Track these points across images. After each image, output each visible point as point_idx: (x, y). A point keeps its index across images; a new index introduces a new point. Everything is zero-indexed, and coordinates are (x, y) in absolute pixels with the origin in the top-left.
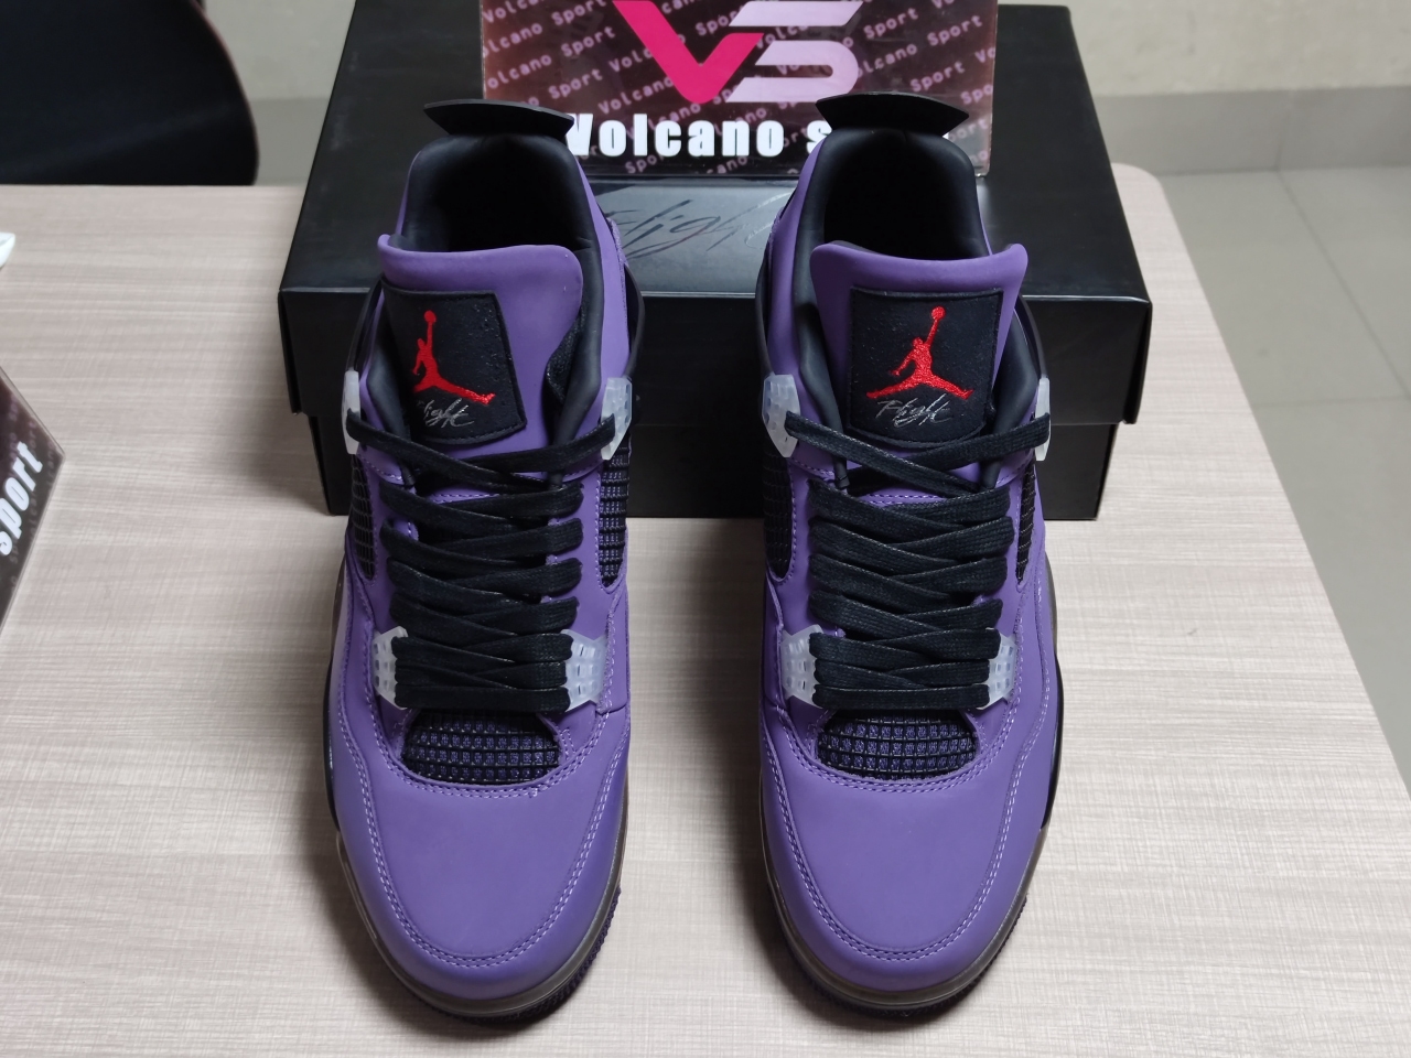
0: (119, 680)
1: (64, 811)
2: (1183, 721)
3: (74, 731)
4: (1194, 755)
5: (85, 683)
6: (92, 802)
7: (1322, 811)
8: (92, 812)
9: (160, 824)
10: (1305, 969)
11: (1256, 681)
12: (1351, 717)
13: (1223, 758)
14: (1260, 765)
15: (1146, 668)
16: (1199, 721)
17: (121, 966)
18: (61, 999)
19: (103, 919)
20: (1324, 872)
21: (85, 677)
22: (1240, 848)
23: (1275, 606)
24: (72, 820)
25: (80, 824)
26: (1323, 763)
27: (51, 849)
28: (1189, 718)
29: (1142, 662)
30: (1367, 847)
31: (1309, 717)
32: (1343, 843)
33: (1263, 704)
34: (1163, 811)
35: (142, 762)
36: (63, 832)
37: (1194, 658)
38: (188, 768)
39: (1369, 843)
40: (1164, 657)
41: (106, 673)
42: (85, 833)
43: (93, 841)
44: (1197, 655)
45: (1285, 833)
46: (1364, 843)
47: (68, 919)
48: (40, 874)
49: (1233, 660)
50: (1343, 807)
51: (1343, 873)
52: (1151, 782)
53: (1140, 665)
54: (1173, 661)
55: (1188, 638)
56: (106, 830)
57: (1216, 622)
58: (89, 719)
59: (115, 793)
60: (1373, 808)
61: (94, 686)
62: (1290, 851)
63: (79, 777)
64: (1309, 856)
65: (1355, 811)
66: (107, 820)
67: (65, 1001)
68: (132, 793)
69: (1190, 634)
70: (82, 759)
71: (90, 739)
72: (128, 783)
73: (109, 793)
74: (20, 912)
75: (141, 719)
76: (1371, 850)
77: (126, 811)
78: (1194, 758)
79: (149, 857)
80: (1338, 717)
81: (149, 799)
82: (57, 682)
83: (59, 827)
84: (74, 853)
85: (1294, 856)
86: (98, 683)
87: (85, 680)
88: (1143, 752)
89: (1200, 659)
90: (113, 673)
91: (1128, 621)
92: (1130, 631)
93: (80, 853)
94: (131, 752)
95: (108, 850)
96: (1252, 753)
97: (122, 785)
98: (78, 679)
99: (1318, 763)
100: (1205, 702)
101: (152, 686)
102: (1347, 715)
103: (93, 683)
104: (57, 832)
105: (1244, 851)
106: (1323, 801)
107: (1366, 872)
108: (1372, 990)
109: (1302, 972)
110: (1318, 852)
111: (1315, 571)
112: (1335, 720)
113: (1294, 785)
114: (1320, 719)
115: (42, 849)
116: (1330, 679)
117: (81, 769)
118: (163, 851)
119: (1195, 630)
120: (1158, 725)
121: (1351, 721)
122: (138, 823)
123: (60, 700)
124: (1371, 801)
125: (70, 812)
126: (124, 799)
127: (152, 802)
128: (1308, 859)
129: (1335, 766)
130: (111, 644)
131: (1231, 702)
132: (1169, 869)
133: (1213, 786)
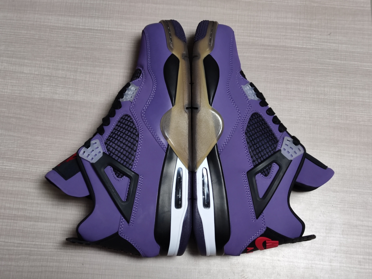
0: (20, 34)
1: (10, 81)
2: (321, 67)
3: (9, 52)
4: (321, 80)
5: (11, 34)
6: (17, 78)
7: (352, 101)
8: (17, 82)
9: (36, 87)
10: (336, 152)
11: (344, 53)
12: (368, 68)
13: (329, 81)
14: (339, 84)
15: (314, 47)
16: (325, 68)
17: (30, 133)
18: (16, 142)
19: (24, 118)
20: (348, 121)
21: (10, 32)
22: (327, 112)
23: (356, 25)
24: (12, 84)
25: (15, 86)
26: (356, 84)
27: (8, 94)
28: (322, 66)
29: (313, 45)
30: (361, 113)
31: (356, 67)
32: (355, 112)
33: (344, 62)
34: (309, 99)
35: (29, 65)
36: (10, 88)
37: (328, 44)
38: (42, 68)
39: (363, 112)
40: (320, 43)
41: (16, 31)
42: (16, 89)
43: (19, 92)
44: (329, 43)
45: (340, 108)
46: (361, 112)
47: (15, 117)
48: (5, 102)
49: (339, 45)
50: (358, 100)
51: (353, 122)
52: (307, 89)
53: (312, 46)
54: (322, 45)
55: (329, 36)
56: (22, 88)
57: (338, 30)
58: (13, 48)
59: (23, 75)
60: (367, 101)
61: (13, 36)
62: (340, 114)
63: (13, 69)
64: (345, 116)
65: (361, 101)
66: (22, 85)
67: (17, 143)
68: (28, 76)
69: (329, 35)
70: (13, 63)
71: (14, 56)
72: (26, 72)
73: (21, 75)
74: (2, 114)
75: (28, 49)
76: (362, 115)
77: (27, 82)
78: (321, 81)
79: (34, 98)
80: (364, 68)
81: (33, 78)
82: (3, 34)
83: (9, 86)
84: (14, 96)
85: (341, 116)
86: (14, 35)
87: (10, 33)
88: (307, 78)
89: (330, 44)
90: (18, 31)
91: (312, 29)
92: (312, 33)
93: (16, 96)
94: (26, 61)
95: (23, 95)
96: (337, 80)
97: (25, 73)
98: (8, 33)
99: (355, 84)
100: (328, 60)
101: (30, 37)
102: (367, 67)
103: (13, 35)
104: (9, 88)
105: (328, 113)
106: (353, 97)
107: (359, 122)
108: (352, 159)
109: (335, 152)
110: (348, 114)
111: (370, 12)
112: (363, 69)
113: (346, 92)
114: (359, 69)
115: (6, 94)
116: (365, 54)
117: (13, 66)
118: (38, 96)
119: (331, 33)
120: (313, 68)
122: (30, 86)
123: (4, 40)
124: (366, 98)
125: (12, 81)
126: (26, 78)
127: (34, 79)
128: (345, 117)
129: (359, 85)
130: (17, 20)
131: (335, 61)
132: (307, 118)
133: (324, 91)
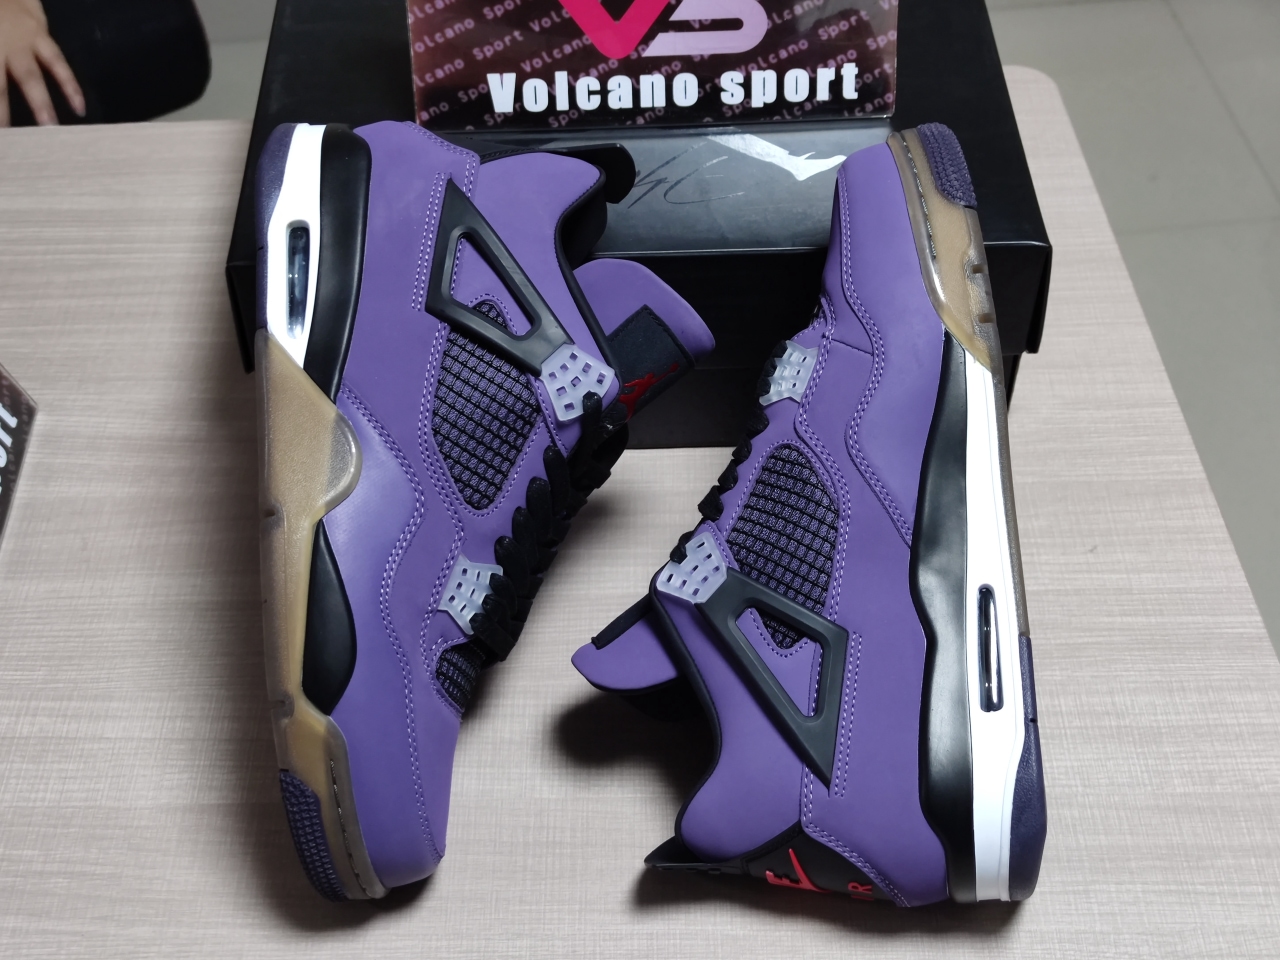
0: (100, 633)
1: (56, 766)
2: (1086, 640)
3: (61, 685)
4: (1096, 674)
5: (70, 637)
6: (81, 756)
7: (1216, 726)
8: (82, 766)
9: (144, 776)
10: (1201, 884)
11: (1153, 597)
12: (1241, 630)
13: (1122, 676)
14: (1158, 682)
15: (1050, 587)
16: (1101, 639)
17: (116, 918)
18: (63, 952)
19: (97, 872)
20: (1218, 787)
21: (68, 630)
22: (1140, 766)
23: (1170, 520)
24: (63, 775)
25: (71, 778)
26: (1216, 677)
27: (46, 804)
28: (1090, 636)
29: (1047, 581)
30: (1257, 760)
31: (1203, 631)
32: (1235, 757)
33: (1159, 619)
34: (1068, 731)
35: (125, 714)
36: (56, 787)
37: (1094, 576)
38: (167, 719)
39: (1259, 756)
40: (1067, 576)
41: (87, 626)
42: (76, 787)
43: (84, 795)
44: (1098, 572)
45: (1182, 749)
46: (1255, 757)
47: (65, 873)
48: (36, 829)
49: (1131, 576)
50: (1235, 721)
51: (1235, 787)
52: (1057, 702)
53: (1044, 584)
54: (1075, 579)
55: (1089, 555)
56: (96, 783)
57: (1115, 538)
58: (74, 673)
59: (102, 746)
60: (1264, 721)
61: (77, 639)
62: (1186, 767)
63: (67, 732)
64: (1204, 772)
65: (1246, 724)
66: (96, 774)
67: (66, 954)
68: (117, 746)
69: (1091, 551)
70: (69, 713)
71: (76, 693)
72: (114, 736)
73: (96, 746)
74: (21, 867)
75: (122, 671)
76: (1261, 763)
77: (112, 764)
78: (1096, 677)
79: (136, 809)
80: (1230, 631)
81: (133, 751)
82: (43, 637)
83: (52, 781)
84: (67, 807)
85: (1190, 772)
86: (81, 636)
87: (68, 633)
88: (1049, 673)
89: (1100, 576)
90: (94, 626)
91: (1033, 540)
92: (1035, 551)
93: (73, 807)
94: (114, 705)
95: (98, 803)
96: (1150, 670)
97: (108, 738)
98: (62, 634)
99: (1212, 678)
100: (1106, 619)
101: (130, 638)
102: (1238, 628)
103: (76, 637)
104: (50, 786)
105: (1144, 768)
106: (1216, 716)
107: (1257, 786)
108: (1263, 903)
109: (1199, 887)
110: (1212, 767)
111: (1206, 482)
112: (1227, 633)
113: (1190, 701)
114: (1213, 633)
115: (38, 804)
116: (1222, 592)
117: (69, 723)
118: (149, 803)
119: (1095, 547)
120: (1062, 644)
121: (1242, 634)
122: (124, 776)
123: (46, 654)
124: (1261, 714)
125: (62, 766)
126: (110, 752)
127: (136, 754)
128: (1203, 774)
129: (1227, 680)
130: (90, 597)
131: (1129, 619)
132: (1074, 789)
133: (1114, 704)
